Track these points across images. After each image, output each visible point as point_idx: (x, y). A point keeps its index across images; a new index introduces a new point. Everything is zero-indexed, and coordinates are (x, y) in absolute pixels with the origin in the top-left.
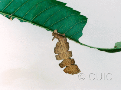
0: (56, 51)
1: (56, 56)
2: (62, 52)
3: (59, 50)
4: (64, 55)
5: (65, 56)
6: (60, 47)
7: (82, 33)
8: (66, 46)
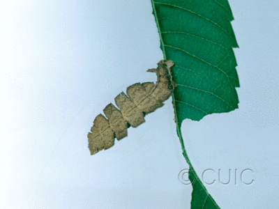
0: (134, 90)
1: (123, 93)
2: (135, 102)
3: (138, 94)
4: (130, 109)
5: (131, 112)
6: (145, 93)
7: (202, 118)
8: (154, 104)
